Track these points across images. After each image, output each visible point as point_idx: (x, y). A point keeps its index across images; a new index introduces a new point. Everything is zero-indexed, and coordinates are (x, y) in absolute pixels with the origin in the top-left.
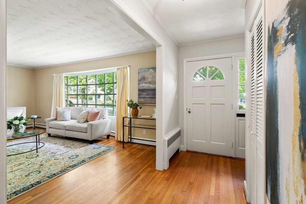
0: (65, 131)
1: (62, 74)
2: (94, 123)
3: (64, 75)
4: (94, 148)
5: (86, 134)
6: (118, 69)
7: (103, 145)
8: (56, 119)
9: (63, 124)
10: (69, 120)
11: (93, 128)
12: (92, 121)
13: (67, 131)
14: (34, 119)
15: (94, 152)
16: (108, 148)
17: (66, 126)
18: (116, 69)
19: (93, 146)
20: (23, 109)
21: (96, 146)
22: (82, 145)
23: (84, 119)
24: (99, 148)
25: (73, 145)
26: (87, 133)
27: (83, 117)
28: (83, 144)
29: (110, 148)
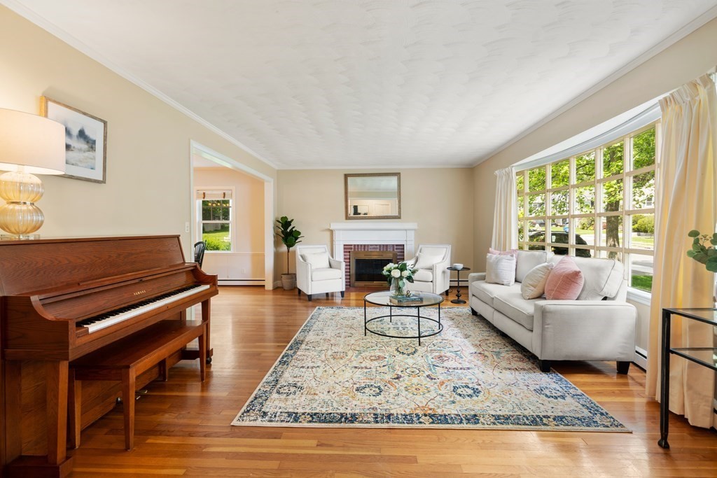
0: (493, 310)
2: (552, 308)
4: (540, 391)
5: (530, 334)
7: (579, 392)
9: (490, 293)
10: (508, 285)
11: (548, 321)
12: (552, 299)
13: (496, 313)
14: (458, 271)
15: (530, 403)
16: (586, 413)
17: (493, 299)
18: (659, 108)
19: (545, 380)
20: (447, 248)
21: (554, 386)
22: (521, 365)
23: (534, 287)
24: (556, 398)
25: (498, 354)
26: (532, 331)
27: (531, 283)
28: (520, 363)
29: (597, 418)
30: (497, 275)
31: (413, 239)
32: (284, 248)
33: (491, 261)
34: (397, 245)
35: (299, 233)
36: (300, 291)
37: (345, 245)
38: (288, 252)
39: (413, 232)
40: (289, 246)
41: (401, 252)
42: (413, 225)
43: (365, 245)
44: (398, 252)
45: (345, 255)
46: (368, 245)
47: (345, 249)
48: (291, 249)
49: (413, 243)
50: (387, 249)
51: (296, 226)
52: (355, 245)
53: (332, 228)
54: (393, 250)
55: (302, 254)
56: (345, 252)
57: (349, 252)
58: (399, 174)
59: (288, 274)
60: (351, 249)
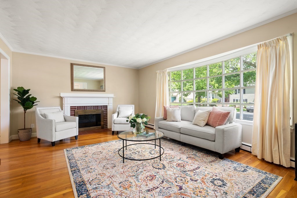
0: (180, 134)
1: (165, 69)
2: (226, 129)
3: (168, 70)
4: (237, 170)
5: (213, 143)
6: (259, 47)
7: (245, 165)
8: (165, 119)
9: (177, 126)
10: (180, 121)
11: (225, 136)
13: (181, 135)
17: (180, 128)
18: (257, 47)
19: (228, 163)
21: (235, 165)
23: (204, 121)
24: (245, 171)
25: (195, 155)
26: (214, 141)
27: (203, 119)
30: (174, 117)
31: (112, 102)
32: (21, 109)
33: (170, 111)
34: (103, 106)
35: (36, 99)
36: (39, 140)
37: (71, 107)
38: (25, 112)
39: (112, 99)
40: (26, 109)
41: (106, 109)
42: (112, 95)
43: (84, 107)
44: (104, 110)
45: (71, 113)
46: (86, 106)
47: (71, 109)
48: (28, 110)
49: (112, 104)
50: (98, 108)
51: (32, 94)
52: (78, 107)
53: (62, 95)
54: (102, 109)
55: (43, 113)
56: (71, 111)
57: (74, 111)
58: (105, 67)
59: (25, 129)
60: (76, 109)
